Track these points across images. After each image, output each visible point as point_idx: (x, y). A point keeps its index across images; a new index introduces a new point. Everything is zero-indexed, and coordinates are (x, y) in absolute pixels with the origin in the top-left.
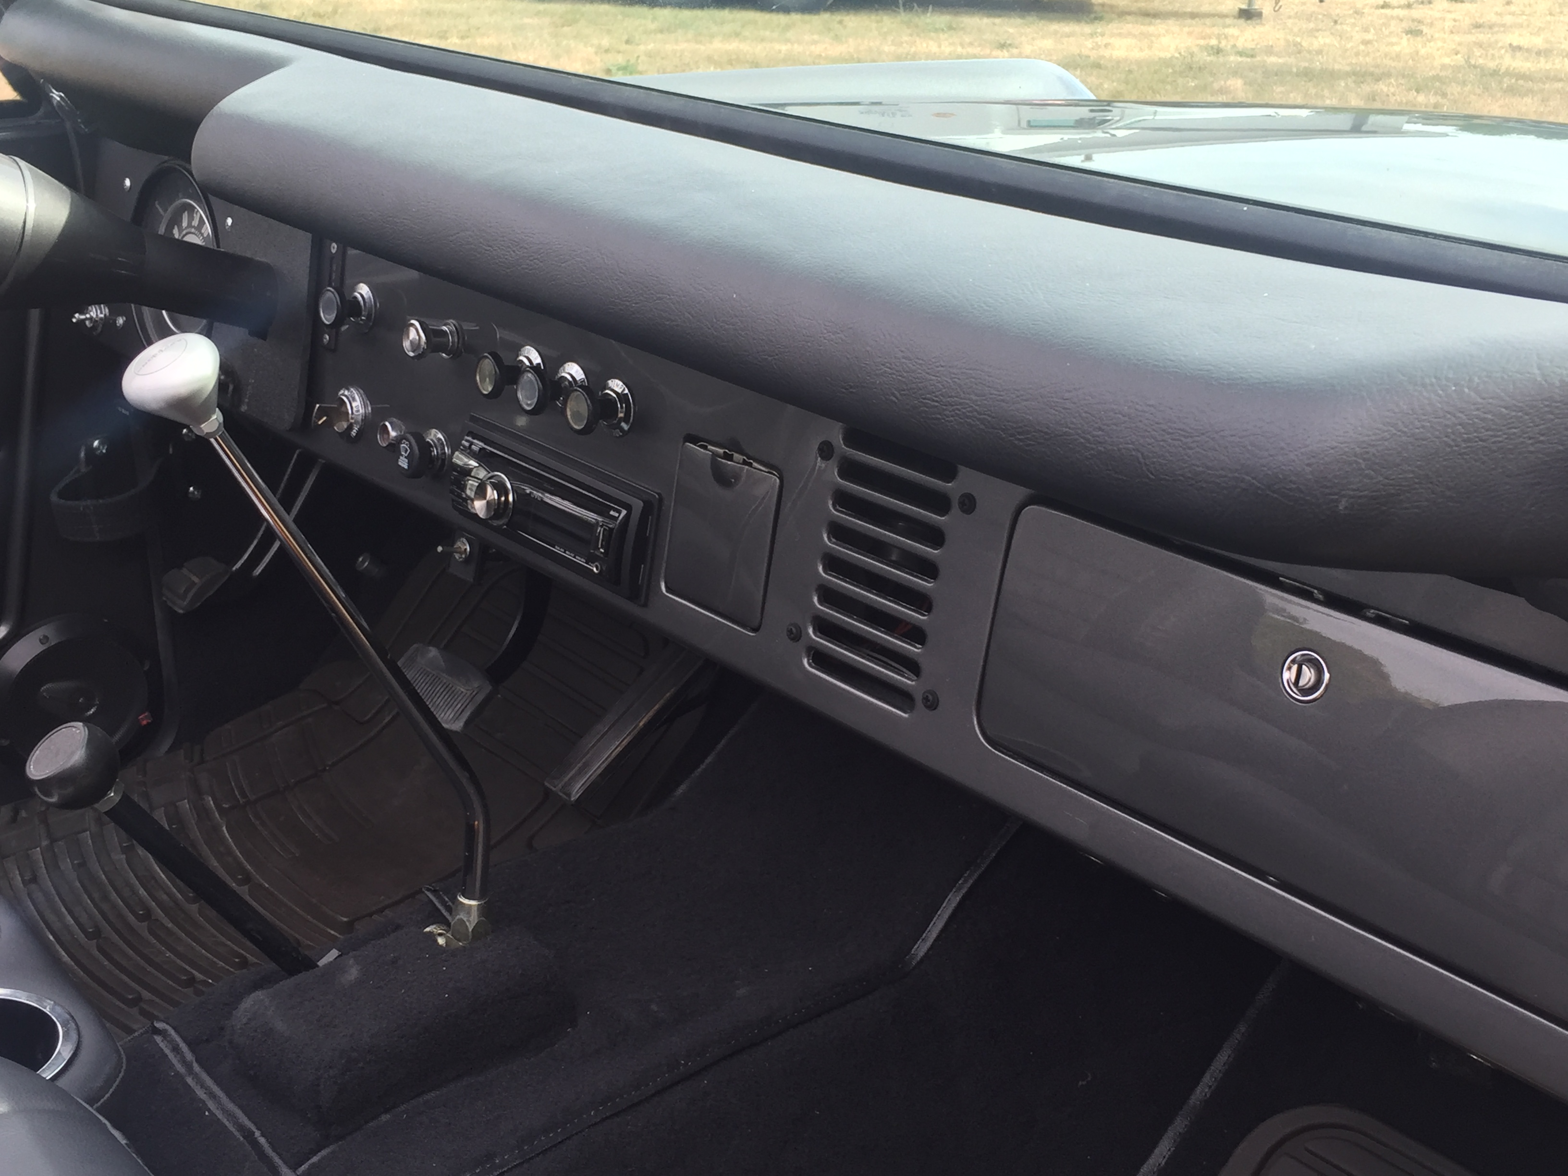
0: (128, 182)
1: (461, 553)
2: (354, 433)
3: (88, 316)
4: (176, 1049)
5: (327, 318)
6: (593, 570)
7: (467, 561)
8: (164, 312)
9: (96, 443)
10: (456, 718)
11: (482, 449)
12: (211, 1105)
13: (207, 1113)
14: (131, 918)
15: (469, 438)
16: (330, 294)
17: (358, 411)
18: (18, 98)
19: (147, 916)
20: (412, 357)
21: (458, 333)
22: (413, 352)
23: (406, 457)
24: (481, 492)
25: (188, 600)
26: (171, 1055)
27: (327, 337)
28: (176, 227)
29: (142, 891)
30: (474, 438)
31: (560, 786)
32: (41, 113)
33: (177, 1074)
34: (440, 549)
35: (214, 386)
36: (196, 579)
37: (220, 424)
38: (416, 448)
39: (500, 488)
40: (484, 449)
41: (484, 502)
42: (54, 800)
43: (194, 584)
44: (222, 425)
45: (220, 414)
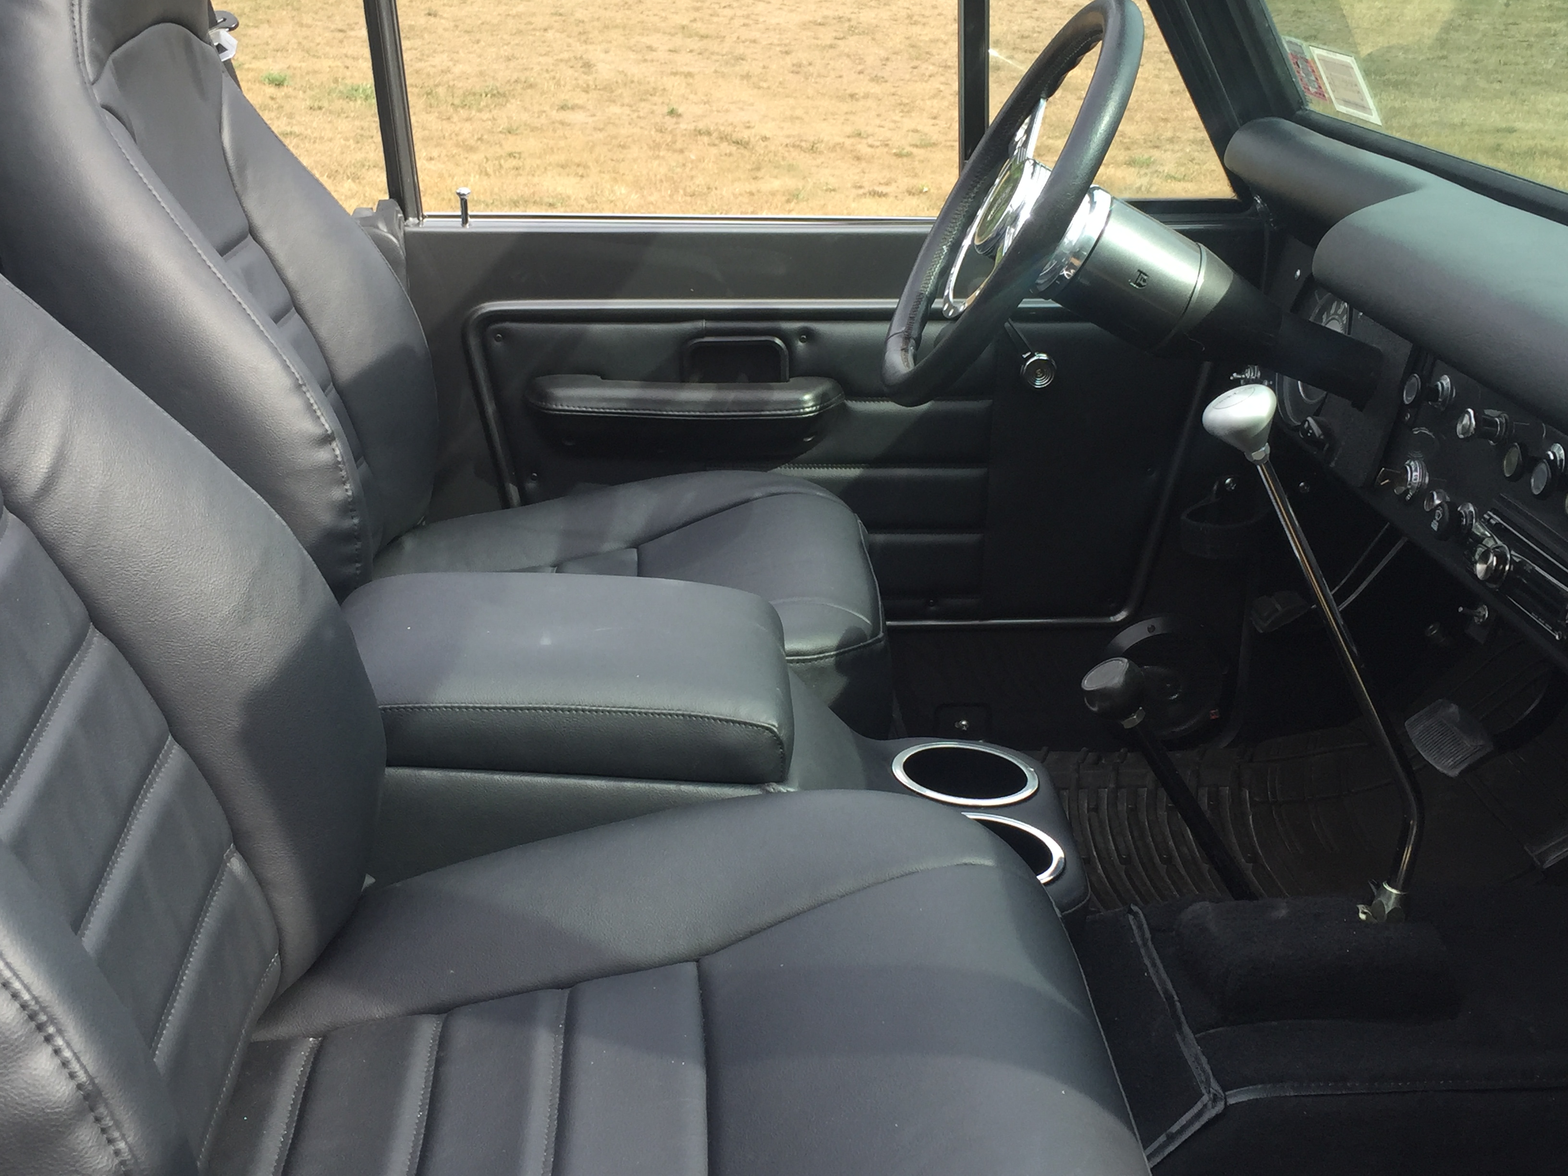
0: (1298, 273)
1: (1479, 617)
2: (1408, 497)
3: (1243, 376)
4: (1140, 927)
5: (1407, 399)
6: (1555, 637)
7: (1485, 624)
8: (1299, 382)
9: (1228, 481)
10: (1454, 767)
11: (1498, 524)
12: (1151, 971)
13: (1146, 974)
14: (1157, 860)
15: (1491, 513)
16: (1416, 379)
17: (1416, 479)
18: (1235, 198)
19: (1169, 861)
20: (1462, 439)
21: (1507, 427)
22: (1462, 434)
23: (1438, 521)
24: (1485, 558)
25: (1269, 622)
26: (1136, 931)
27: (1409, 416)
28: (1326, 313)
29: (1171, 843)
30: (1494, 514)
31: (1537, 853)
32: (1249, 212)
33: (1135, 943)
34: (1461, 609)
35: (1268, 424)
36: (1278, 607)
37: (1266, 455)
38: (1447, 514)
39: (1502, 559)
40: (1500, 523)
41: (1485, 566)
42: (1095, 709)
43: (1277, 610)
44: (1268, 456)
45: (1269, 448)
